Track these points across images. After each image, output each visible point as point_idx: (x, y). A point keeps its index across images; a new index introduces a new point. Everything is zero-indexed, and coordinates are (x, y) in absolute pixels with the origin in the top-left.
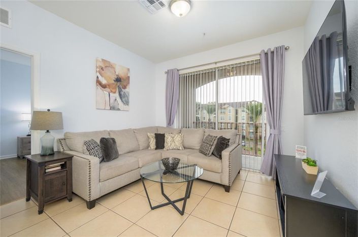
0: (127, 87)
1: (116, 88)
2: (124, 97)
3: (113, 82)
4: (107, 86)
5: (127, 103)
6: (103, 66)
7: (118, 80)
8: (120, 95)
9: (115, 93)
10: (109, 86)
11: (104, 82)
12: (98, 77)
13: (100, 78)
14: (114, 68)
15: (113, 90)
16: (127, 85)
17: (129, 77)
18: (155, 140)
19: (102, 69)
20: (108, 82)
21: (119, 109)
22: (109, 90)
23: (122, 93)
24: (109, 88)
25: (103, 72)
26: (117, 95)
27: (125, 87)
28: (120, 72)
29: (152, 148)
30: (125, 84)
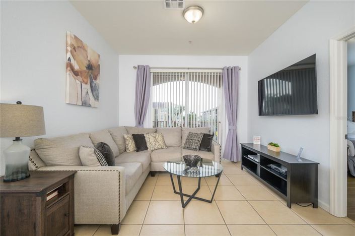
0: (98, 78)
1: (88, 78)
2: (95, 91)
3: (85, 69)
4: (79, 74)
5: (97, 98)
6: (76, 46)
7: (90, 67)
8: (91, 87)
9: (86, 83)
10: (81, 73)
11: (76, 67)
12: (69, 59)
13: (73, 62)
14: (86, 51)
15: (85, 80)
16: (97, 75)
17: (99, 65)
18: (134, 142)
19: (74, 48)
20: (80, 68)
21: (90, 106)
22: (81, 79)
23: (93, 85)
24: (81, 76)
25: (75, 53)
26: (88, 86)
27: (96, 79)
28: (92, 57)
29: (132, 150)
30: (96, 74)
